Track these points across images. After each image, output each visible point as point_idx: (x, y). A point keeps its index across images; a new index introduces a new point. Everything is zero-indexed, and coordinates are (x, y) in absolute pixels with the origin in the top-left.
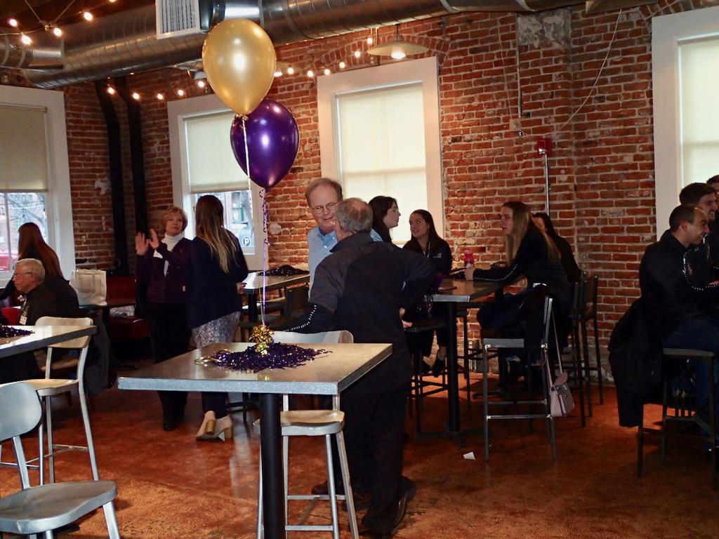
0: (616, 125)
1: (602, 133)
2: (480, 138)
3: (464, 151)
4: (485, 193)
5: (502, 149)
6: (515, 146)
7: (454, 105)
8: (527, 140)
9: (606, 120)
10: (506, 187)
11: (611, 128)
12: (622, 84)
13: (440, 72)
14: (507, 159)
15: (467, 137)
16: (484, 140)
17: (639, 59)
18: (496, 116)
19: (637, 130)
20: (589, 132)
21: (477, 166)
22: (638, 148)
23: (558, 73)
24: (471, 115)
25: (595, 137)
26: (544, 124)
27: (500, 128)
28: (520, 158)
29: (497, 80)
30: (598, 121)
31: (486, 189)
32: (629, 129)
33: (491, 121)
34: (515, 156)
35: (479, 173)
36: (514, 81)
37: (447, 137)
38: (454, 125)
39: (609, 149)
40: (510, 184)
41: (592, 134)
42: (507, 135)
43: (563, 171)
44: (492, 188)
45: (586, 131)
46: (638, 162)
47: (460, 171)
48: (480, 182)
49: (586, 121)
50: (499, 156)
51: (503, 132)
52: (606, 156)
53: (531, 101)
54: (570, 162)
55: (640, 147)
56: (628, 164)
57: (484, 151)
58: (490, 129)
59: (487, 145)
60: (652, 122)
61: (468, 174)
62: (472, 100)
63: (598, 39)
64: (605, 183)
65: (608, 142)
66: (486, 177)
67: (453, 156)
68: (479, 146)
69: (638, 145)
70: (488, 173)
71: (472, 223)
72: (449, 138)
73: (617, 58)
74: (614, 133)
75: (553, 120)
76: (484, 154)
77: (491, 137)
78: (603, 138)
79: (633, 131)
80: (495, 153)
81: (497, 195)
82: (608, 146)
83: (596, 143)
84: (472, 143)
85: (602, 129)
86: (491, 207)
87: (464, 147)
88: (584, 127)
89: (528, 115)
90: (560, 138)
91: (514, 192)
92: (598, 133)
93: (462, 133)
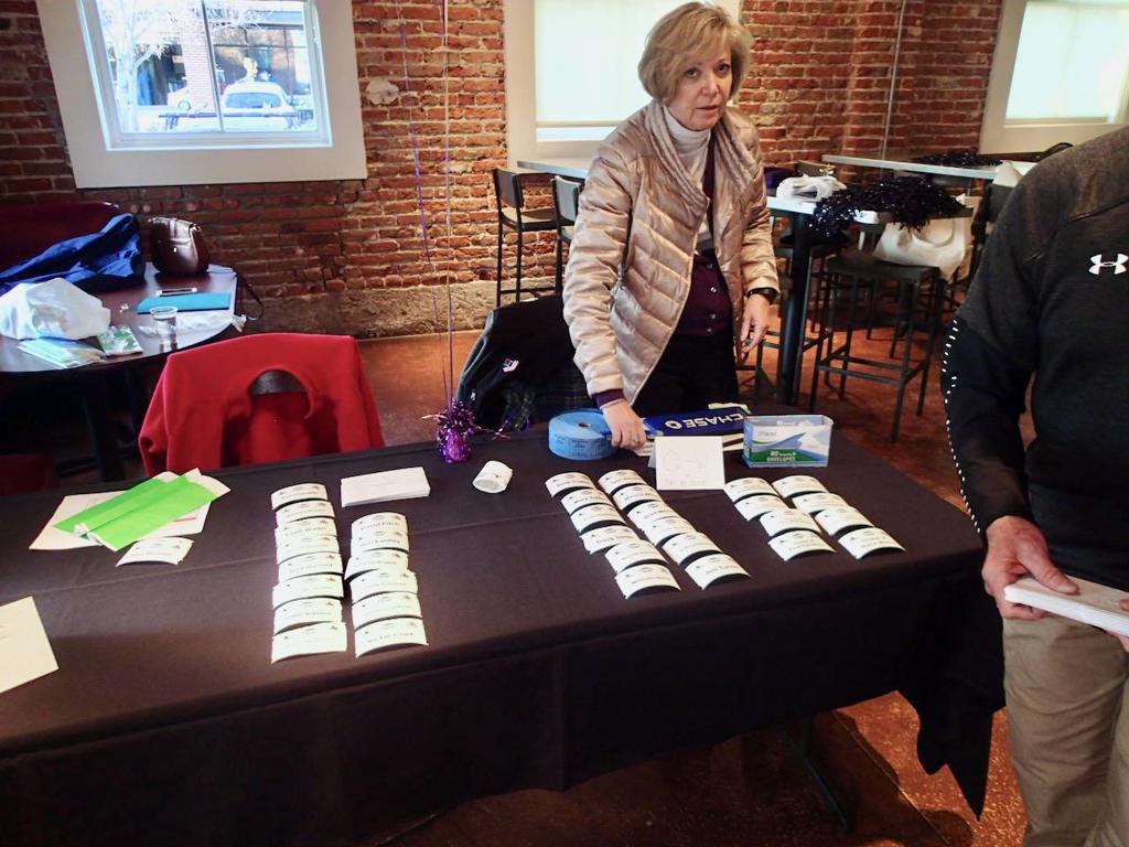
4: (797, 46)
10: (825, 40)
31: (798, 39)
35: (791, 13)
40: (832, 34)
44: (807, 39)
47: (764, 7)
48: (792, 28)
61: (774, 13)
66: (801, 21)
70: (804, 14)
71: (772, 93)
81: (812, 51)
86: (802, 69)
91: (836, 47)
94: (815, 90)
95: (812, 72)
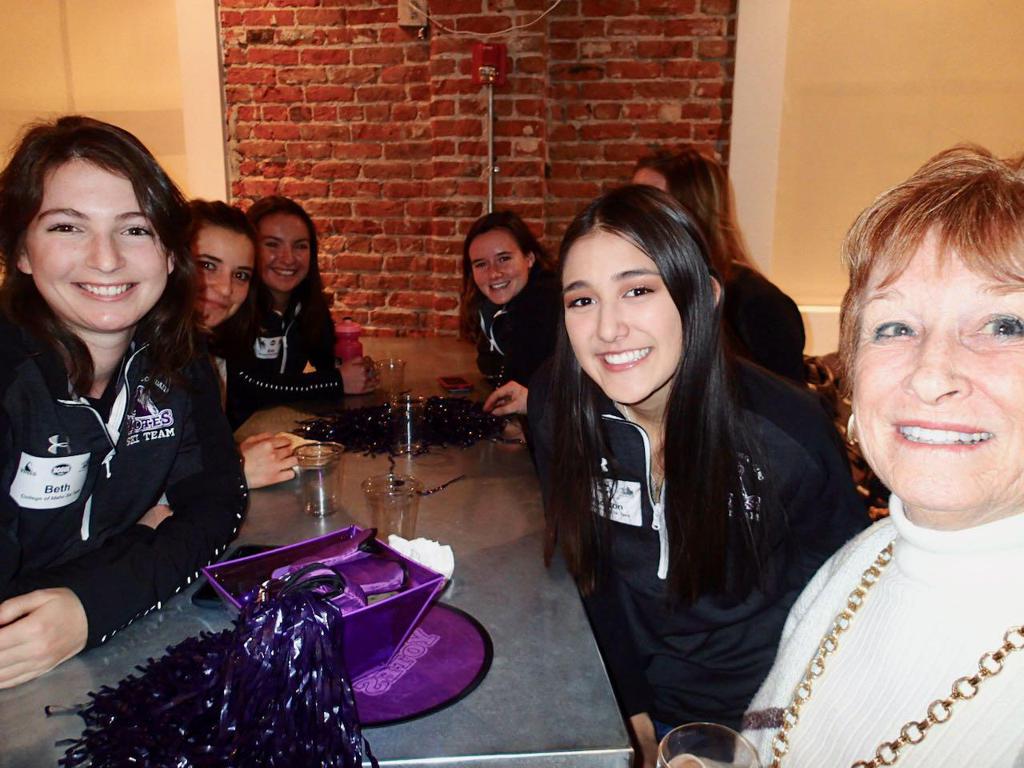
0: (649, 32)
1: (615, 46)
2: (321, 37)
3: (279, 69)
4: (333, 172)
5: (376, 69)
6: (408, 63)
8: (442, 49)
9: (626, 18)
10: (382, 161)
11: (636, 40)
14: (386, 95)
15: (288, 32)
16: (331, 43)
19: (695, 48)
20: (585, 44)
21: (313, 105)
22: (693, 90)
25: (597, 55)
26: (486, 11)
27: (371, 17)
28: (420, 94)
30: (608, 19)
31: (334, 161)
32: (679, 43)
34: (407, 88)
35: (317, 123)
37: (237, 29)
39: (628, 87)
40: (394, 153)
41: (593, 47)
42: (388, 36)
43: (528, 130)
44: (351, 161)
45: (578, 42)
46: (693, 121)
47: (271, 114)
48: (319, 145)
49: (579, 17)
50: (368, 86)
51: (378, 26)
52: (620, 102)
55: (698, 88)
56: (669, 124)
57: (330, 71)
58: (345, 17)
59: (337, 58)
61: (290, 123)
64: (614, 163)
65: (627, 71)
66: (334, 134)
67: (252, 77)
68: (317, 57)
69: (694, 83)
70: (340, 124)
72: (241, 32)
74: (641, 50)
76: (331, 78)
77: (347, 37)
78: (618, 60)
79: (686, 49)
80: (356, 78)
81: (361, 178)
82: (626, 81)
83: (600, 71)
84: (301, 48)
85: (614, 39)
86: (348, 205)
87: (277, 58)
88: (576, 31)
90: (526, 49)
91: (404, 172)
92: (607, 48)
93: (274, 21)
94: (377, 236)
95: (363, 209)
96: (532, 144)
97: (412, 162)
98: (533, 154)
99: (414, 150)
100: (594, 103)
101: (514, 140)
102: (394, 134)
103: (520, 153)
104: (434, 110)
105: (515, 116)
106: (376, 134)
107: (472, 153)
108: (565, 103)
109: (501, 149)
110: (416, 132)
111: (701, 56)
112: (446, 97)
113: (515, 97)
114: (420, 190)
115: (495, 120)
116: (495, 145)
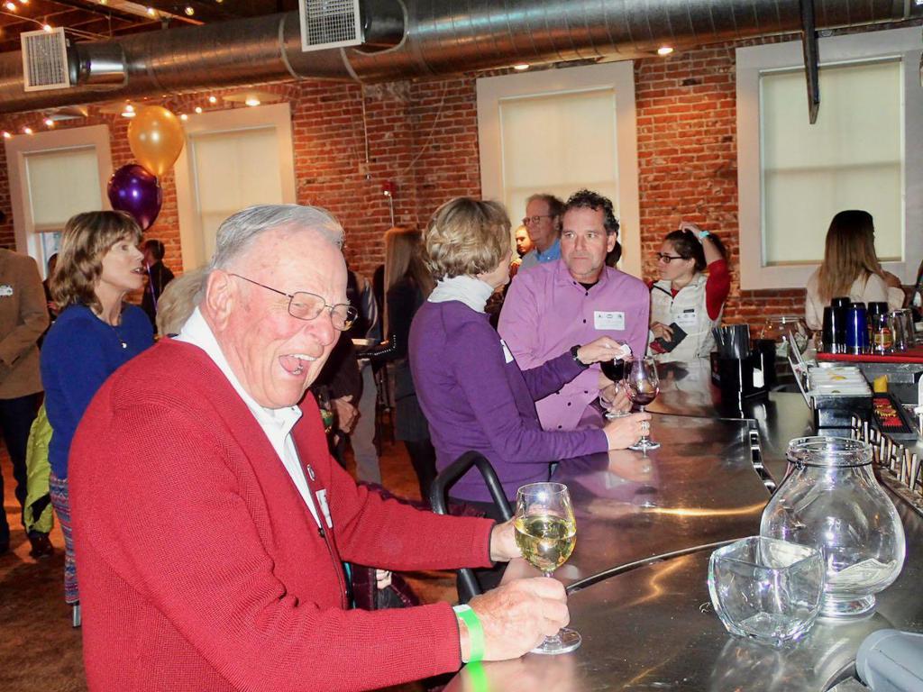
0: (451, 172)
1: (439, 177)
2: (333, 180)
5: (353, 191)
6: (365, 188)
7: (307, 150)
8: (374, 183)
9: (442, 167)
11: (446, 174)
12: (454, 136)
13: (293, 117)
14: (358, 200)
15: (321, 179)
16: (336, 182)
17: (468, 114)
18: (346, 161)
19: (468, 176)
20: (428, 177)
23: (399, 124)
24: (323, 159)
25: (433, 181)
26: (388, 170)
27: (350, 172)
28: (369, 200)
29: (346, 127)
30: (435, 167)
32: (462, 175)
33: (343, 165)
34: (365, 197)
36: (361, 129)
37: (302, 179)
38: (308, 167)
39: (445, 192)
41: (431, 178)
42: (357, 178)
43: (406, 212)
45: (425, 176)
49: (425, 167)
50: (351, 197)
51: (353, 175)
52: (442, 198)
53: (376, 148)
54: (412, 203)
57: (336, 192)
58: (341, 172)
59: (339, 187)
60: (479, 169)
62: (324, 145)
63: (433, 95)
65: (444, 186)
67: (308, 196)
69: (469, 189)
72: (304, 180)
73: (448, 113)
74: (448, 178)
75: (397, 165)
76: (337, 195)
77: (342, 180)
78: (440, 182)
79: (465, 177)
80: (346, 194)
83: (434, 186)
84: (325, 185)
85: (439, 174)
87: (317, 189)
88: (424, 172)
89: (374, 160)
90: (404, 182)
92: (435, 178)
93: (315, 175)
96: (408, 217)
97: (368, 226)
98: (409, 221)
99: (368, 221)
100: (433, 199)
101: (402, 216)
102: (361, 215)
103: (404, 221)
104: (373, 206)
105: (401, 207)
106: (354, 215)
107: (387, 222)
108: (423, 199)
109: (397, 220)
110: (369, 214)
111: (471, 179)
112: (377, 201)
113: (401, 200)
114: (371, 237)
115: (394, 209)
116: (395, 218)
